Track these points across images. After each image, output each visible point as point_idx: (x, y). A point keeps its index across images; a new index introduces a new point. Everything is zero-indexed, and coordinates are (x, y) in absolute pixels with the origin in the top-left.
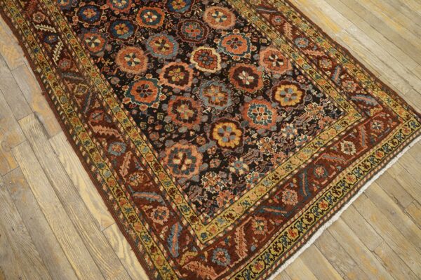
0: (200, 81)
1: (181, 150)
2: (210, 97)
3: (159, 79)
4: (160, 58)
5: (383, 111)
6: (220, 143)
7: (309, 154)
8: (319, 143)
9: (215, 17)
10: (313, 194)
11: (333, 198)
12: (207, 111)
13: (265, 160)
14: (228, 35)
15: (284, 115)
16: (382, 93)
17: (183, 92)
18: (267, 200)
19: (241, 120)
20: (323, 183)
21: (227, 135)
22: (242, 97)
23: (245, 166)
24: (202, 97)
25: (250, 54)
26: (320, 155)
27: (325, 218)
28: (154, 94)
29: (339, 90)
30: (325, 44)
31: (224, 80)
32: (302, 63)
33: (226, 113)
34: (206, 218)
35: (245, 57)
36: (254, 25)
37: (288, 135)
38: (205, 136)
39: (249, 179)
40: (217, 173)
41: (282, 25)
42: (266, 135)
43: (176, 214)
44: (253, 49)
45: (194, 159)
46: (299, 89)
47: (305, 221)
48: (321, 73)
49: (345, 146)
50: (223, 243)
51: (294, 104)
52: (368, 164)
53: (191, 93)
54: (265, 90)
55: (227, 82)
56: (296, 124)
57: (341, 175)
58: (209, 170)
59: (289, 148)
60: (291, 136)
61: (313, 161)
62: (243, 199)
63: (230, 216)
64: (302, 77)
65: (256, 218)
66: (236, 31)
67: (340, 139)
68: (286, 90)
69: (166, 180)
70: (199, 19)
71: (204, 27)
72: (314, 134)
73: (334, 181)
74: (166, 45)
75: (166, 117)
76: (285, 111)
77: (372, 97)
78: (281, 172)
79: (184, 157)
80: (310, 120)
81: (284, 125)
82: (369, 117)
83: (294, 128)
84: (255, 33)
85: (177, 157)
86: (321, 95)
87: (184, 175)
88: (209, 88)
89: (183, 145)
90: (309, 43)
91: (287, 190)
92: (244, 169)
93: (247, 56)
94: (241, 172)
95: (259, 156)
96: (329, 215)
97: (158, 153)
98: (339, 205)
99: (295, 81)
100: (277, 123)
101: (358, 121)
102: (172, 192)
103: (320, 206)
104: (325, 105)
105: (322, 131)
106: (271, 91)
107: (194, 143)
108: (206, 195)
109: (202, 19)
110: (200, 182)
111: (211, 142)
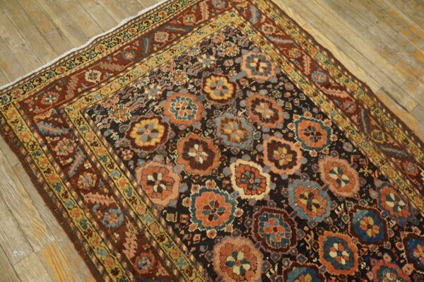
0: (254, 148)
1: (261, 74)
2: (240, 128)
3: (301, 149)
4: (308, 181)
5: (35, 114)
6: (226, 80)
7: (136, 70)
8: (123, 80)
9: (244, 261)
10: (139, 39)
11: (122, 36)
12: (241, 111)
13: (182, 66)
14: (224, 226)
15: (157, 108)
16: (25, 139)
17: (271, 134)
18: (182, 35)
19: (205, 102)
20: (128, 47)
21: (219, 87)
22: (204, 127)
23: (200, 61)
24: (250, 128)
25: (193, 193)
26: (126, 68)
27: (133, 22)
28: (302, 130)
29: (82, 141)
30: (78, 215)
31: (225, 150)
32: (121, 181)
33: (221, 110)
34: (232, 26)
35: (200, 187)
36: (184, 248)
37: (155, 87)
38: (241, 86)
39: (197, 51)
40: (226, 56)
41: (139, 252)
42: (179, 88)
43: (257, 29)
44: (187, 202)
45: (248, 66)
46: (133, 140)
47: (151, 21)
48: (98, 165)
49: (95, 78)
50: (217, 11)
51: (143, 122)
52: (77, 62)
53: (262, 133)
54: (176, 138)
55: (222, 147)
56: (145, 98)
57: (109, 53)
58: (233, 58)
59: (155, 76)
60: (152, 86)
61: (134, 64)
62: (203, 36)
63: (213, 27)
64: (125, 158)
65: (192, 24)
66: (212, 234)
67: (99, 84)
68: (149, 139)
69: (269, 51)
70: (268, 254)
71: (259, 238)
72: (127, 88)
73: (117, 48)
74: (304, 202)
75: (283, 105)
76: (155, 113)
77: (40, 133)
78: (167, 56)
79: (257, 68)
80: (128, 104)
81: (159, 97)
82: (56, 107)
83: (147, 95)
84: (182, 232)
85: (265, 69)
86: (106, 134)
87: (255, 54)
88: (242, 140)
89: (261, 78)
90: (102, 218)
91: (164, 41)
92: (202, 58)
93: (196, 188)
94: (204, 56)
95: (187, 69)
96: (130, 24)
97: (282, 72)
98: (118, 31)
99: (136, 151)
100: (165, 99)
101: (71, 104)
102: (263, 43)
103: (136, 31)
104: (105, 121)
105: (116, 92)
106: (168, 137)
107: (250, 80)
108: (235, 40)
109: (266, 255)
110: (240, 49)
111: (234, 81)
